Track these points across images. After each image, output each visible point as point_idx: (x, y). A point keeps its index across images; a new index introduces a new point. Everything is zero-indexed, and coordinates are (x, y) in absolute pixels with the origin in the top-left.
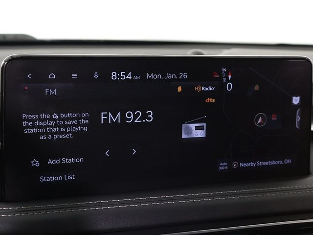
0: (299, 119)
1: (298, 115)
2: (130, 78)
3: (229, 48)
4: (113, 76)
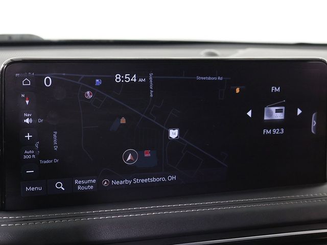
0: (315, 123)
1: (314, 120)
2: (135, 80)
3: (245, 48)
4: (117, 78)
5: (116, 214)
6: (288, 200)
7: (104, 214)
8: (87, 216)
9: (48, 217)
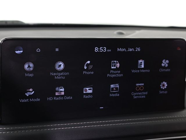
5: (65, 126)
6: (165, 119)
7: (57, 127)
8: (47, 128)
9: (26, 128)
